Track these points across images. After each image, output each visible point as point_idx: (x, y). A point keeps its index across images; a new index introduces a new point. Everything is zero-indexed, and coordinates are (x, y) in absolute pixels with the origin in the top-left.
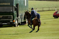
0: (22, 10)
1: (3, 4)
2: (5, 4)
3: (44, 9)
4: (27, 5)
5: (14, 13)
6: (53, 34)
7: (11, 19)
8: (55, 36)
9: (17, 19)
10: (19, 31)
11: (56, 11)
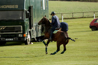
0: (38, 16)
1: (7, 7)
2: (10, 7)
3: (75, 15)
4: (47, 8)
5: (25, 21)
6: (90, 56)
7: (20, 31)
8: (93, 60)
9: (30, 32)
10: (32, 52)
11: (95, 18)
